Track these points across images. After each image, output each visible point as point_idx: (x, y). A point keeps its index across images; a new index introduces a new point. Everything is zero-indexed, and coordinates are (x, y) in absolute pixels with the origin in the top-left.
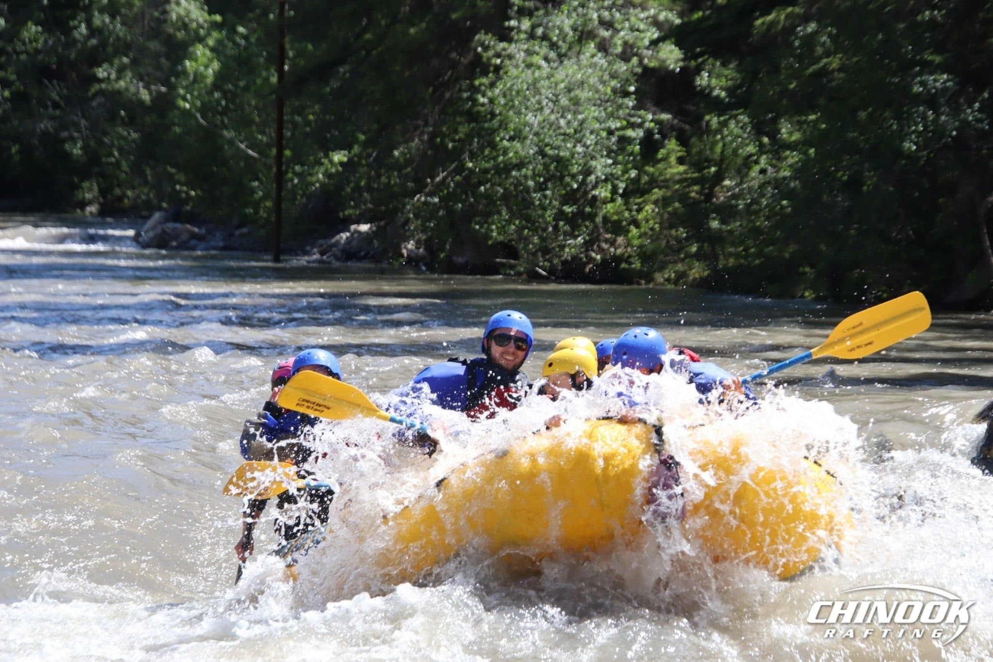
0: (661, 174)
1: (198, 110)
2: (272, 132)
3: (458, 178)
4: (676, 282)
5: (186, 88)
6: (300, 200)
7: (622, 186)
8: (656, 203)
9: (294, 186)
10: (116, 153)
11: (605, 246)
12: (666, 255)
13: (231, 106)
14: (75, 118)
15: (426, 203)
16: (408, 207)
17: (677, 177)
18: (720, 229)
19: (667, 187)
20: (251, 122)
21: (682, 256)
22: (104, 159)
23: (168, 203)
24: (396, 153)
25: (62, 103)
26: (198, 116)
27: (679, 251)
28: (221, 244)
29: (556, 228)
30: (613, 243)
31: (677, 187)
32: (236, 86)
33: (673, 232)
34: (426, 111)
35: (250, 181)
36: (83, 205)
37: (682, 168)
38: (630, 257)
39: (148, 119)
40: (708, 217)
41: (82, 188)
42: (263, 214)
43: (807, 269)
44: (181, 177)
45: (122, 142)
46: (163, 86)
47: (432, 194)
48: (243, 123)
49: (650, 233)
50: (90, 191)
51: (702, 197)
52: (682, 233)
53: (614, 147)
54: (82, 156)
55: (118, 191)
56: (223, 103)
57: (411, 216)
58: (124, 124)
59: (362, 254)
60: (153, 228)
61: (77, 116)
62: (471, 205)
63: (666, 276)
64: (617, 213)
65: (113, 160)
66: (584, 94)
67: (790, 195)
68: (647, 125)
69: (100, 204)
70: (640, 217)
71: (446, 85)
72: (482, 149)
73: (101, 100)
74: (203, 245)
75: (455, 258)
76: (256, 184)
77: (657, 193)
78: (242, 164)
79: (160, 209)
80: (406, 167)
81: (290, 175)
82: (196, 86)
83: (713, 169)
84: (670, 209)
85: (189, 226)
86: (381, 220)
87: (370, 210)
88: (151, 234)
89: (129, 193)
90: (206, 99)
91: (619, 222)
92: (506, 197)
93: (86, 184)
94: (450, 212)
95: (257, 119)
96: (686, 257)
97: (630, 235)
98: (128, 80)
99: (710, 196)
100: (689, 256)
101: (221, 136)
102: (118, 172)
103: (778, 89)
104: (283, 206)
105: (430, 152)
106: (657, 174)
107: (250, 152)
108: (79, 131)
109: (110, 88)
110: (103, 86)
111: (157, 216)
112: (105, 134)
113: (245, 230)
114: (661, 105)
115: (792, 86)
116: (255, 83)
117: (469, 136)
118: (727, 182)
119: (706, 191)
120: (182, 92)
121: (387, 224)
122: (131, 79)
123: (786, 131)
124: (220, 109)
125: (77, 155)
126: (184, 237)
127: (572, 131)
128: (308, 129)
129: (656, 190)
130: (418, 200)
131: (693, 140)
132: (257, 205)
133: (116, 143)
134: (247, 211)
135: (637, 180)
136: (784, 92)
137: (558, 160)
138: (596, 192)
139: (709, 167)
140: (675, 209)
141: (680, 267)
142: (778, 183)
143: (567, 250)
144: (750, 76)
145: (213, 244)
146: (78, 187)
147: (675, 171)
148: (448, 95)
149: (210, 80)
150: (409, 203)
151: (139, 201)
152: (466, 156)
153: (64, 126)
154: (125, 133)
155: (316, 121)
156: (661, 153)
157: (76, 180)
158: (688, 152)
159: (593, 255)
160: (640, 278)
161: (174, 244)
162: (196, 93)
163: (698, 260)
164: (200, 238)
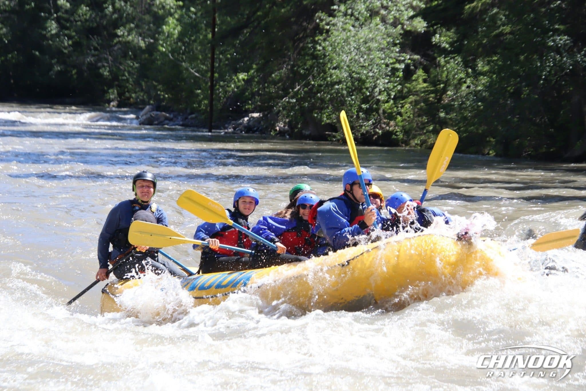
0: (414, 88)
1: (169, 52)
2: (208, 63)
3: (306, 89)
4: (421, 145)
5: (163, 40)
6: (223, 100)
7: (393, 94)
8: (411, 103)
9: (220, 92)
10: (127, 74)
11: (384, 126)
12: (416, 131)
13: (187, 50)
14: (106, 56)
15: (288, 102)
16: (280, 104)
17: (423, 90)
18: (445, 117)
19: (417, 95)
20: (198, 59)
21: (425, 131)
22: (120, 78)
23: (154, 101)
24: (273, 75)
25: (99, 48)
26: (170, 55)
27: (423, 129)
28: (181, 123)
29: (358, 116)
30: (388, 124)
31: (423, 94)
32: (190, 39)
33: (420, 119)
34: (289, 54)
35: (196, 89)
36: (109, 101)
37: (425, 85)
38: (397, 132)
39: (143, 57)
40: (438, 111)
41: (109, 93)
42: (203, 107)
43: (492, 139)
44: (160, 87)
45: (130, 69)
46: (151, 39)
47: (292, 98)
48: (193, 59)
49: (408, 119)
50: (113, 94)
51: (436, 101)
52: (425, 119)
53: (390, 74)
54: (109, 76)
55: (127, 94)
56: (183, 48)
57: (281, 109)
58: (131, 59)
59: (255, 129)
60: (146, 114)
61: (107, 55)
62: (313, 104)
63: (416, 142)
64: (390, 109)
65: (125, 78)
66: (374, 45)
67: (483, 99)
68: (406, 61)
69: (118, 101)
70: (402, 111)
71: (300, 40)
72: (319, 74)
73: (120, 46)
74: (172, 123)
75: (304, 132)
76: (199, 91)
77: (412, 98)
78: (192, 81)
79: (149, 104)
80: (279, 83)
81: (218, 87)
82: (169, 39)
83: (442, 85)
84: (419, 107)
85: (164, 113)
86: (265, 111)
87: (259, 106)
88: (144, 117)
89: (133, 95)
90: (174, 46)
91: (391, 113)
92: (331, 100)
93: (111, 91)
94: (301, 107)
95: (200, 57)
96: (427, 132)
97: (397, 120)
98: (133, 36)
99: (440, 100)
100: (428, 131)
101: (181, 66)
102: (127, 85)
103: (477, 43)
104: (214, 103)
105: (291, 75)
106: (412, 88)
107: (197, 74)
108: (108, 63)
109: (124, 40)
110: (120, 39)
111: (148, 107)
112: (121, 64)
113: (193, 116)
114: (414, 51)
115: (484, 42)
116: (199, 37)
117: (312, 67)
118: (449, 93)
119: (438, 97)
120: (161, 42)
121: (268, 113)
122: (135, 36)
123: (481, 66)
124: (181, 51)
125: (106, 75)
126: (162, 119)
127: (367, 64)
128: (227, 62)
129: (411, 96)
130: (285, 101)
131: (432, 70)
132: (200, 103)
133: (126, 68)
134: (195, 105)
135: (401, 91)
136: (480, 45)
137: (360, 80)
138: (379, 97)
139: (440, 84)
140: (422, 107)
141: (423, 137)
142: (476, 93)
143: (364, 127)
144: (462, 36)
145: (177, 123)
146: (107, 92)
147: (421, 86)
148: (301, 45)
149: (175, 36)
150: (280, 102)
151: (138, 100)
152: (310, 78)
153: (100, 60)
154: (132, 64)
155: (231, 58)
156: (414, 77)
157: (106, 88)
158: (429, 77)
159: (377, 130)
160: (402, 143)
161: (156, 122)
162: (168, 43)
163: (433, 134)
164: (170, 120)
